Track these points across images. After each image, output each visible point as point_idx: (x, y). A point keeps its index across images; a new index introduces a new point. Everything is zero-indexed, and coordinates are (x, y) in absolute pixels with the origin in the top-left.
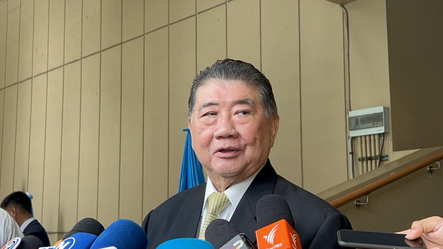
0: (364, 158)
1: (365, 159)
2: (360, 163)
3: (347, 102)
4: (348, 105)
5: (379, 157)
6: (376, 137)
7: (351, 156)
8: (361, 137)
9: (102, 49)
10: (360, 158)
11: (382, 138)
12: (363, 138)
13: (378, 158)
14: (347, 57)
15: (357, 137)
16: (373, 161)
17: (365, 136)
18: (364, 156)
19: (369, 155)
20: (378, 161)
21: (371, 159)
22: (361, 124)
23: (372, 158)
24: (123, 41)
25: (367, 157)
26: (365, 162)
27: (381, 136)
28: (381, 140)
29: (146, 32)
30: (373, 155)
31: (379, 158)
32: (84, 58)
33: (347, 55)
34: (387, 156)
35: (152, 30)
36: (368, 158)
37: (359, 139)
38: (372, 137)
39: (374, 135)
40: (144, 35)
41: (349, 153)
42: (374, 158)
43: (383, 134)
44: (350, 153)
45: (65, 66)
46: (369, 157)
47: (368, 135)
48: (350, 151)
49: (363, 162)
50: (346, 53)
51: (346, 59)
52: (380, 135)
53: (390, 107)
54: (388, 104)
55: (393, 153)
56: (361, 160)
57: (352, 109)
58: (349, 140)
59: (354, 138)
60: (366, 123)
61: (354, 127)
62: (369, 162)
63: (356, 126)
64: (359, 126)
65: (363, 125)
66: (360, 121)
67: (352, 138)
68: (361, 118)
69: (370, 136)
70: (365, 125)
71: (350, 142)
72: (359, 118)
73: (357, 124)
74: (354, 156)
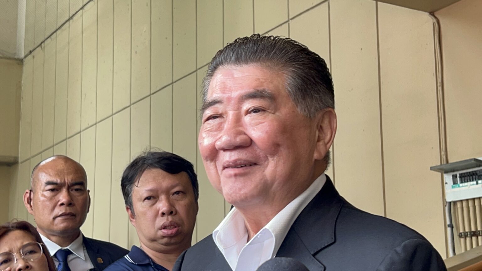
1: (467, 235)
2: (462, 240)
3: (442, 151)
7: (449, 229)
8: (461, 201)
10: (461, 233)
12: (464, 204)
14: (440, 86)
15: (455, 203)
16: (480, 238)
17: (467, 200)
18: (467, 230)
19: (473, 229)
21: (476, 234)
22: (460, 183)
25: (471, 232)
26: (468, 239)
30: (479, 229)
33: (440, 83)
37: (459, 205)
38: (477, 202)
39: (480, 198)
41: (447, 226)
42: (481, 234)
44: (449, 226)
46: (473, 232)
47: (471, 199)
48: (448, 222)
49: (466, 239)
50: (439, 80)
51: (440, 88)
56: (463, 236)
57: (451, 161)
58: (446, 206)
59: (452, 204)
60: (467, 181)
61: (451, 187)
62: (474, 238)
63: (454, 186)
64: (457, 186)
65: (464, 184)
66: (458, 179)
67: (450, 203)
68: (460, 174)
69: (473, 199)
70: (466, 184)
71: (447, 208)
72: (458, 173)
73: (455, 183)
74: (454, 229)
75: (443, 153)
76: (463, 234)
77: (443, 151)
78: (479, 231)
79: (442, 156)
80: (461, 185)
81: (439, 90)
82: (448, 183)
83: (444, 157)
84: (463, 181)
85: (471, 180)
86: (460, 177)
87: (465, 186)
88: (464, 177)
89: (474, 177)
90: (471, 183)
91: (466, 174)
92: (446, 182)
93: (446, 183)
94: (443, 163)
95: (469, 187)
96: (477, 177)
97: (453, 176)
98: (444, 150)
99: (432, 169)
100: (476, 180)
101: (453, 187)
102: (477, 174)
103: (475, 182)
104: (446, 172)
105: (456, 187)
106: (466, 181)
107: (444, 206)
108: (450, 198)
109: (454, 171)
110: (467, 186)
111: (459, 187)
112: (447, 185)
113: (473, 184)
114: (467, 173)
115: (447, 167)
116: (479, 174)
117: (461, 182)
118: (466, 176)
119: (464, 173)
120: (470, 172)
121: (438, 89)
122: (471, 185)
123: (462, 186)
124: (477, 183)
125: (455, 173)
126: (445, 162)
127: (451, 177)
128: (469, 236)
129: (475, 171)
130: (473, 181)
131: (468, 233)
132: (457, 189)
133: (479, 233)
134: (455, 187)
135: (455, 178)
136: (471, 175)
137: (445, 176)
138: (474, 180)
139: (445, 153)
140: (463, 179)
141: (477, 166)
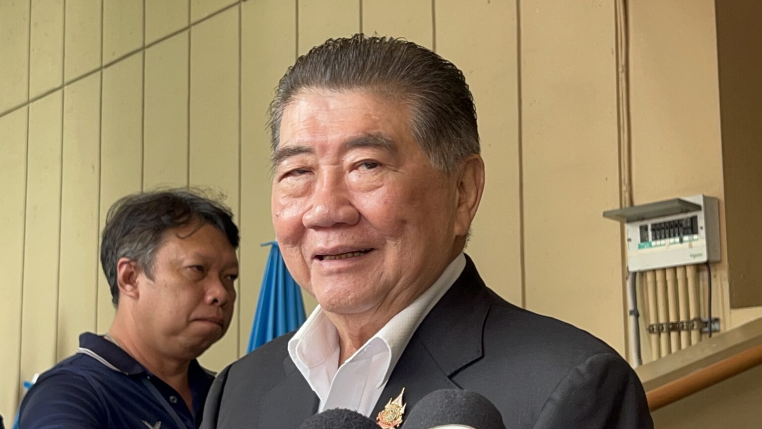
0: (662, 325)
1: (663, 328)
2: (654, 337)
3: (623, 185)
4: (625, 192)
5: (695, 323)
6: (690, 272)
7: (631, 319)
8: (654, 271)
9: (105, 63)
10: (652, 326)
11: (706, 274)
12: (659, 275)
13: (693, 325)
14: (623, 71)
15: (643, 273)
16: (683, 334)
17: (664, 270)
18: (662, 320)
19: (672, 319)
20: (694, 334)
21: (675, 327)
22: (653, 240)
23: (681, 325)
24: (147, 43)
25: (668, 323)
26: (663, 336)
27: (703, 270)
28: (703, 280)
29: (193, 20)
30: (683, 318)
31: (695, 327)
32: (68, 84)
33: (622, 66)
34: (717, 320)
35: (206, 15)
36: (671, 326)
37: (649, 277)
38: (680, 273)
39: (685, 267)
40: (189, 27)
41: (628, 313)
42: (685, 327)
43: (707, 264)
44: (631, 313)
45: (31, 104)
46: (673, 324)
47: (670, 268)
48: (630, 307)
49: (660, 335)
50: (622, 62)
51: (622, 76)
52: (698, 267)
53: (722, 197)
54: (718, 190)
55: (730, 313)
56: (655, 331)
57: (637, 203)
58: (627, 278)
59: (638, 275)
60: (665, 237)
61: (637, 246)
62: (673, 335)
63: (642, 244)
64: (648, 245)
65: (658, 242)
66: (650, 233)
67: (635, 274)
68: (653, 225)
69: (675, 268)
70: (663, 242)
71: (629, 284)
72: (649, 223)
73: (644, 239)
74: (641, 319)
75: (624, 188)
76: (655, 327)
77: (625, 183)
78: (682, 323)
79: (623, 193)
80: (654, 243)
81: (622, 78)
82: (632, 240)
83: (626, 195)
84: (658, 237)
85: (672, 235)
86: (653, 230)
87: (661, 245)
88: (659, 230)
89: (676, 230)
90: (672, 240)
91: (663, 225)
92: (630, 237)
93: (629, 240)
94: (623, 206)
95: (669, 246)
96: (681, 230)
97: (641, 228)
98: (627, 183)
99: (606, 215)
100: (679, 235)
101: (640, 247)
102: (681, 225)
103: (677, 240)
104: (630, 221)
105: (645, 246)
106: (663, 236)
107: (624, 279)
108: (633, 267)
109: (643, 219)
110: (664, 245)
111: (650, 246)
112: (630, 242)
113: (675, 243)
114: (665, 223)
115: (632, 213)
116: (684, 225)
117: (654, 238)
118: (663, 228)
119: (660, 224)
120: (669, 222)
121: (620, 76)
122: (671, 244)
123: (656, 246)
124: (681, 241)
125: (644, 223)
126: (628, 205)
127: (638, 230)
128: (665, 329)
129: (679, 221)
130: (674, 236)
131: (664, 326)
132: (646, 251)
133: (683, 326)
134: (643, 247)
135: (644, 230)
136: (672, 227)
137: (627, 227)
138: (677, 235)
139: (628, 187)
140: (658, 233)
141: (682, 212)
